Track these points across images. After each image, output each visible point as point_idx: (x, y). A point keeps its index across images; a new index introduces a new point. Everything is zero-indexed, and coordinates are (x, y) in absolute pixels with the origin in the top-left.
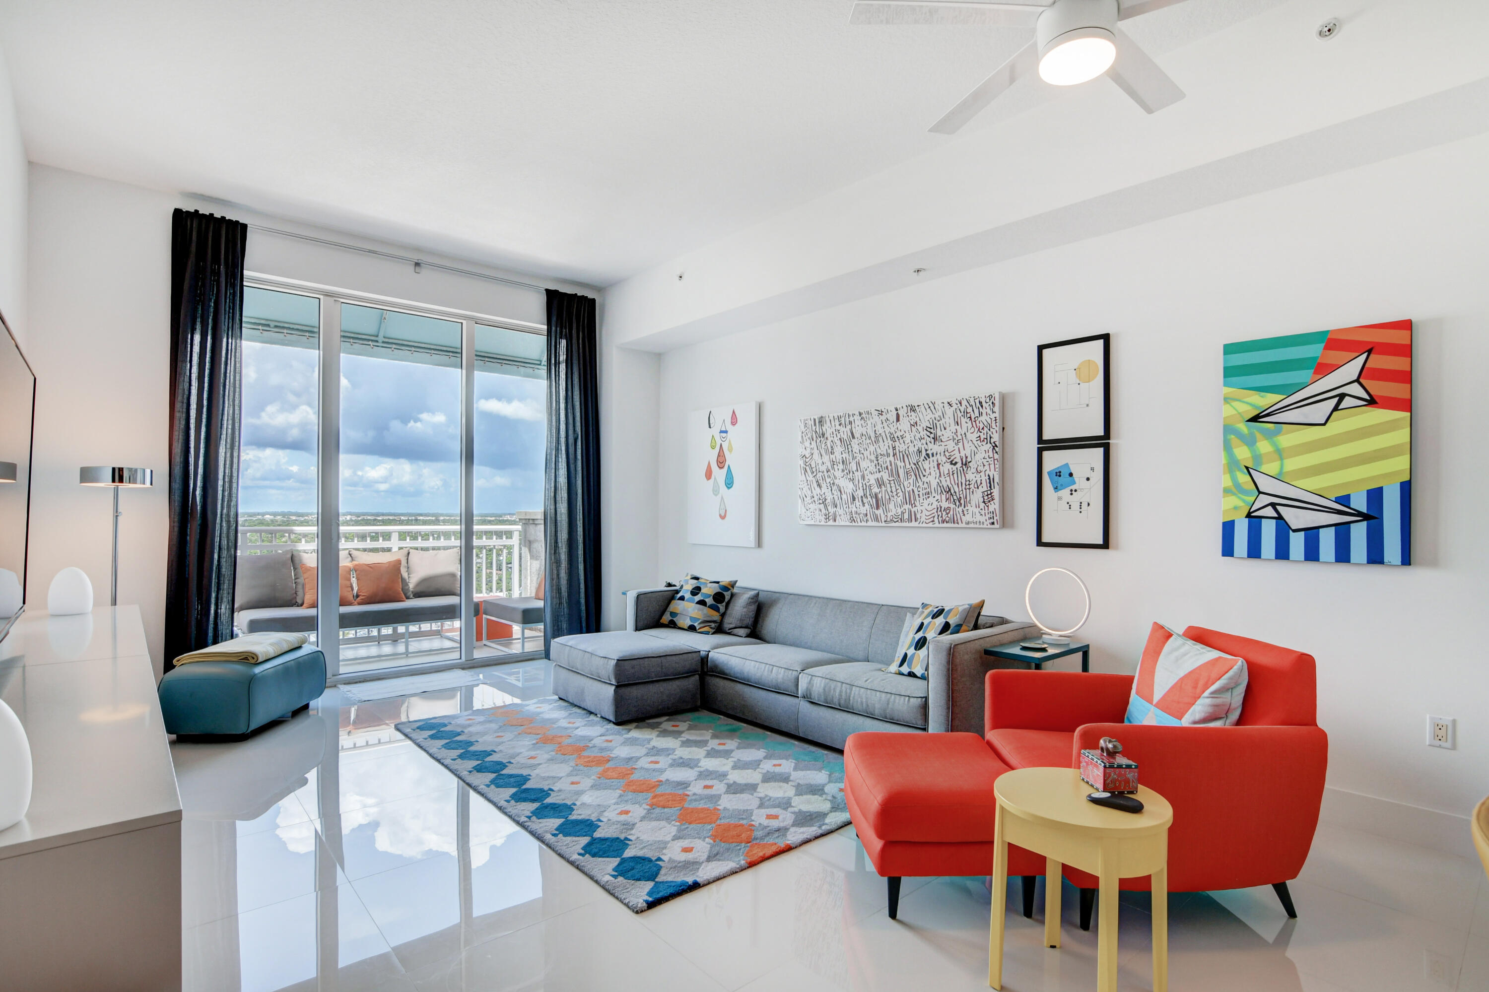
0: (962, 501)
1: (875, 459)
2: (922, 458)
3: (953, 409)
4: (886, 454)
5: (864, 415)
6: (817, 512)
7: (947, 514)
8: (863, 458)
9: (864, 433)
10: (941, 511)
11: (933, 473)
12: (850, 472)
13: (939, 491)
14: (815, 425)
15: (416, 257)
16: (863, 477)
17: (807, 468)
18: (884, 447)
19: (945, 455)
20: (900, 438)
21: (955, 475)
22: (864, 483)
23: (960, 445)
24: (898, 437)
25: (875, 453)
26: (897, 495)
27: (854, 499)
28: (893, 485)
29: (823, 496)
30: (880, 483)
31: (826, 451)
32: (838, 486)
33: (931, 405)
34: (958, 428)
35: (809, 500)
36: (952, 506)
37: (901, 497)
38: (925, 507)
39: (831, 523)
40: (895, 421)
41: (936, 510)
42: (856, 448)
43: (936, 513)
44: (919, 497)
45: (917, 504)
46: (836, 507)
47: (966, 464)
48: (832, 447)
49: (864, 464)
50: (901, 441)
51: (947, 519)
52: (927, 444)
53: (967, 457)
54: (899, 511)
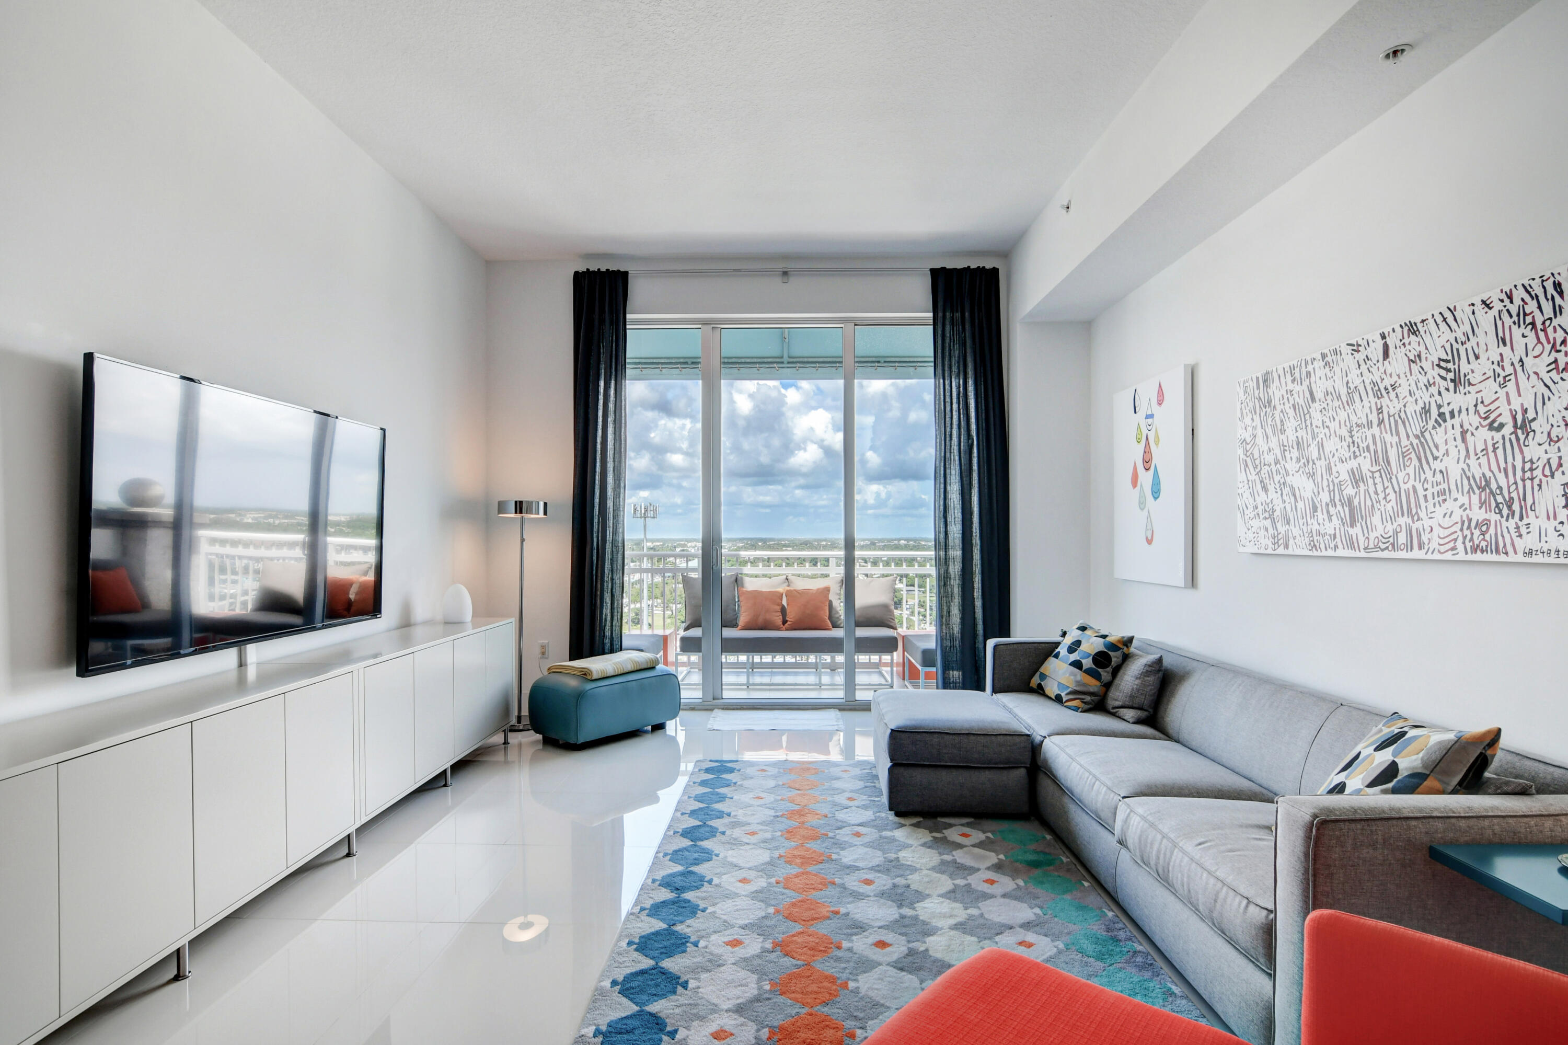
0: (1516, 507)
1: (1347, 435)
2: (1431, 423)
3: (1494, 312)
4: (1365, 422)
5: (1329, 359)
6: (1262, 533)
7: (1483, 534)
8: (1328, 435)
9: (1331, 389)
10: (1469, 527)
11: (1453, 452)
12: (1308, 462)
13: (1466, 488)
14: (1258, 388)
15: (781, 266)
16: (1329, 469)
17: (1248, 460)
18: (1363, 409)
19: (1477, 412)
20: (1390, 389)
21: (1500, 452)
22: (1330, 480)
23: (1511, 386)
24: (1386, 389)
25: (1348, 423)
26: (1385, 498)
27: (1315, 509)
28: (1378, 480)
29: (1270, 506)
30: (1357, 478)
31: (1274, 427)
32: (1292, 488)
33: (1448, 314)
34: (1506, 351)
35: (1250, 513)
36: (1494, 517)
37: (1393, 503)
38: (1439, 520)
39: (1281, 550)
40: (1381, 359)
41: (1459, 525)
42: (1317, 418)
43: (1460, 533)
44: (1426, 501)
45: (1422, 514)
46: (1288, 523)
47: (1523, 426)
48: (1282, 421)
49: (1329, 446)
50: (1392, 395)
51: (1484, 544)
52: (1440, 393)
53: (1525, 411)
54: (1390, 528)
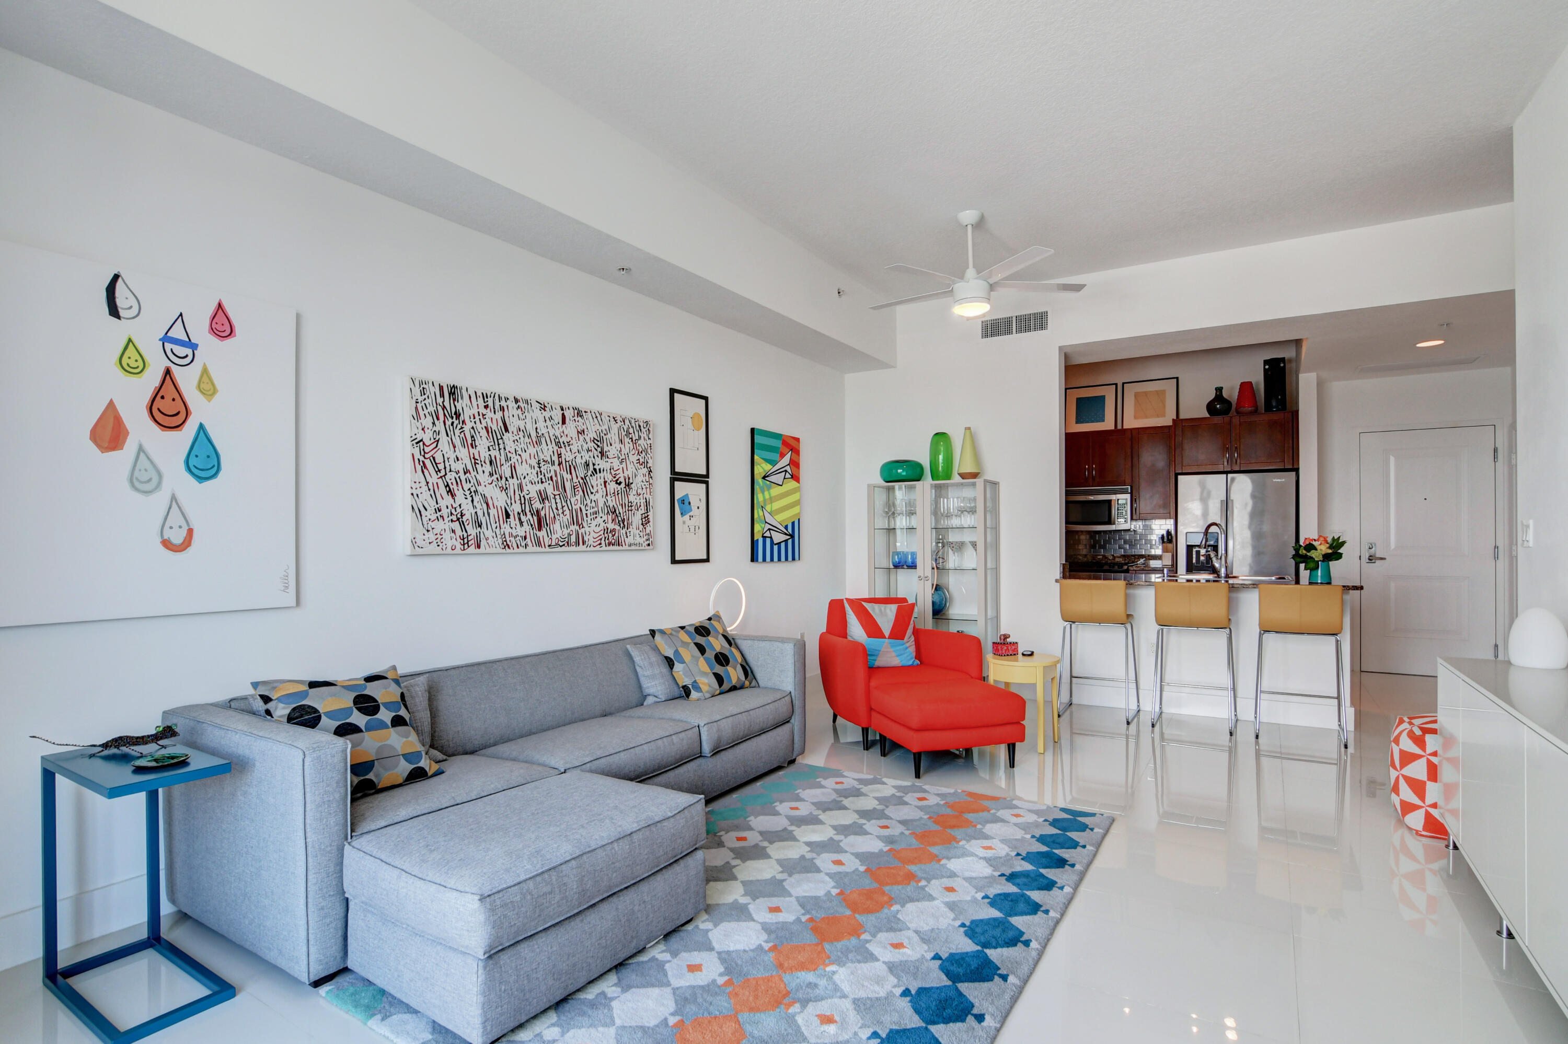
0: (626, 523)
1: (536, 465)
2: (590, 473)
3: (618, 425)
4: (550, 461)
5: (521, 404)
6: (447, 535)
7: (613, 536)
8: (520, 461)
9: (522, 428)
10: (607, 533)
11: (600, 491)
12: (501, 478)
13: (606, 511)
14: (442, 395)
16: (521, 487)
17: (428, 462)
18: (548, 451)
19: (610, 472)
20: (566, 444)
21: (620, 495)
22: (522, 495)
23: (624, 464)
24: (564, 443)
25: (536, 457)
26: (563, 513)
27: (508, 516)
28: (558, 501)
29: (459, 510)
32: (484, 496)
33: (598, 415)
35: (430, 514)
36: (617, 527)
37: (568, 516)
38: (593, 528)
39: (472, 549)
40: (561, 423)
41: (603, 531)
42: (510, 446)
43: (603, 535)
44: (587, 517)
45: (585, 524)
46: (480, 526)
47: (628, 485)
48: (472, 437)
49: (522, 470)
50: (568, 448)
51: (613, 541)
52: (594, 457)
53: (629, 478)
54: (566, 532)
